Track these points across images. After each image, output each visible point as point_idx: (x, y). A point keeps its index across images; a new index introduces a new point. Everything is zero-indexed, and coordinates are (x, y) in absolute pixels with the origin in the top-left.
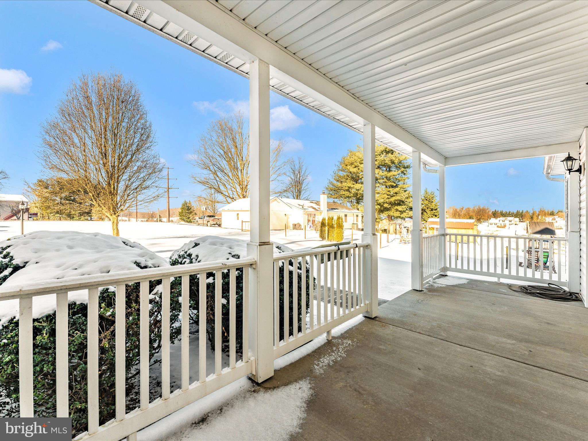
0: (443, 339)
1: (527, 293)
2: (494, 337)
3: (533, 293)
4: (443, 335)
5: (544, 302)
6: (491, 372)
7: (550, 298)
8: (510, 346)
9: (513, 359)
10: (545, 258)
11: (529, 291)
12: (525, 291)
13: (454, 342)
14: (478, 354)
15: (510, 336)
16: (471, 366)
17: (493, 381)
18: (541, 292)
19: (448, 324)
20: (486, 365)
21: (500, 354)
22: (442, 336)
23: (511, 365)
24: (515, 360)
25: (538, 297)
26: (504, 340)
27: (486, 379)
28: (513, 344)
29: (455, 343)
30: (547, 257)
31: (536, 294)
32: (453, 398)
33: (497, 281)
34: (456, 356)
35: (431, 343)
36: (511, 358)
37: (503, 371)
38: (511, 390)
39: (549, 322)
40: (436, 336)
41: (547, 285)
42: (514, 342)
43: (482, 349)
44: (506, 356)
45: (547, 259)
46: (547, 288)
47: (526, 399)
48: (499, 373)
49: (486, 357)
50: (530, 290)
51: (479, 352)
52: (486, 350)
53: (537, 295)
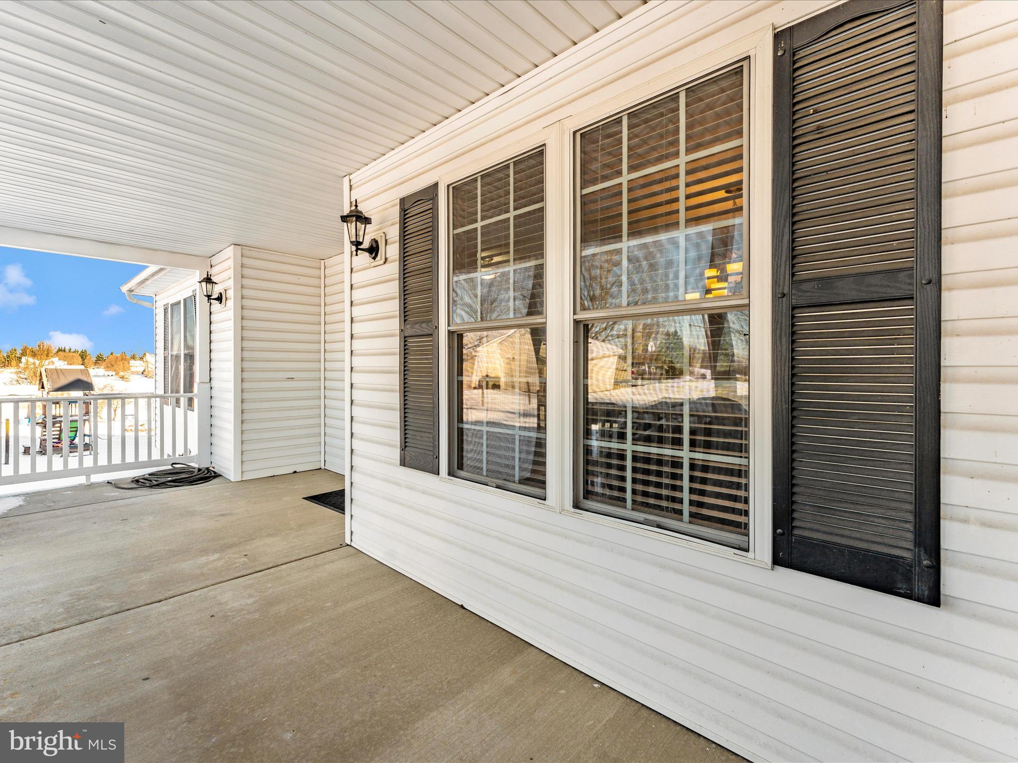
0: (118, 611)
1: (151, 487)
2: (188, 563)
3: (163, 483)
4: (109, 605)
5: (184, 491)
6: (241, 605)
7: (189, 482)
8: (220, 563)
9: (242, 575)
10: (73, 431)
11: (155, 483)
12: (148, 485)
13: (143, 603)
14: (198, 596)
15: (204, 551)
16: (212, 616)
17: (256, 613)
18: (174, 478)
19: (91, 584)
20: (226, 602)
21: (222, 579)
22: (108, 608)
23: (250, 582)
24: (245, 574)
25: (171, 487)
26: (203, 559)
27: (248, 616)
28: (219, 559)
29: (145, 603)
30: (75, 429)
31: (168, 483)
32: (246, 669)
33: (85, 482)
34: (173, 619)
35: (109, 630)
36: (238, 575)
37: (250, 596)
38: (282, 608)
39: (223, 513)
40: (98, 614)
41: (170, 467)
42: (217, 556)
43: (194, 587)
44: (232, 577)
45: (75, 433)
46: (172, 471)
47: (304, 605)
48: (250, 601)
49: (212, 592)
50: (156, 481)
51: (197, 593)
52: (201, 585)
53: (170, 484)
